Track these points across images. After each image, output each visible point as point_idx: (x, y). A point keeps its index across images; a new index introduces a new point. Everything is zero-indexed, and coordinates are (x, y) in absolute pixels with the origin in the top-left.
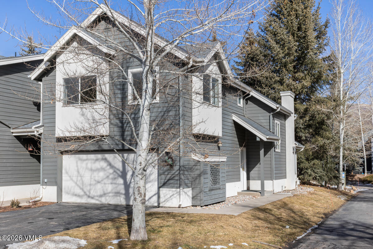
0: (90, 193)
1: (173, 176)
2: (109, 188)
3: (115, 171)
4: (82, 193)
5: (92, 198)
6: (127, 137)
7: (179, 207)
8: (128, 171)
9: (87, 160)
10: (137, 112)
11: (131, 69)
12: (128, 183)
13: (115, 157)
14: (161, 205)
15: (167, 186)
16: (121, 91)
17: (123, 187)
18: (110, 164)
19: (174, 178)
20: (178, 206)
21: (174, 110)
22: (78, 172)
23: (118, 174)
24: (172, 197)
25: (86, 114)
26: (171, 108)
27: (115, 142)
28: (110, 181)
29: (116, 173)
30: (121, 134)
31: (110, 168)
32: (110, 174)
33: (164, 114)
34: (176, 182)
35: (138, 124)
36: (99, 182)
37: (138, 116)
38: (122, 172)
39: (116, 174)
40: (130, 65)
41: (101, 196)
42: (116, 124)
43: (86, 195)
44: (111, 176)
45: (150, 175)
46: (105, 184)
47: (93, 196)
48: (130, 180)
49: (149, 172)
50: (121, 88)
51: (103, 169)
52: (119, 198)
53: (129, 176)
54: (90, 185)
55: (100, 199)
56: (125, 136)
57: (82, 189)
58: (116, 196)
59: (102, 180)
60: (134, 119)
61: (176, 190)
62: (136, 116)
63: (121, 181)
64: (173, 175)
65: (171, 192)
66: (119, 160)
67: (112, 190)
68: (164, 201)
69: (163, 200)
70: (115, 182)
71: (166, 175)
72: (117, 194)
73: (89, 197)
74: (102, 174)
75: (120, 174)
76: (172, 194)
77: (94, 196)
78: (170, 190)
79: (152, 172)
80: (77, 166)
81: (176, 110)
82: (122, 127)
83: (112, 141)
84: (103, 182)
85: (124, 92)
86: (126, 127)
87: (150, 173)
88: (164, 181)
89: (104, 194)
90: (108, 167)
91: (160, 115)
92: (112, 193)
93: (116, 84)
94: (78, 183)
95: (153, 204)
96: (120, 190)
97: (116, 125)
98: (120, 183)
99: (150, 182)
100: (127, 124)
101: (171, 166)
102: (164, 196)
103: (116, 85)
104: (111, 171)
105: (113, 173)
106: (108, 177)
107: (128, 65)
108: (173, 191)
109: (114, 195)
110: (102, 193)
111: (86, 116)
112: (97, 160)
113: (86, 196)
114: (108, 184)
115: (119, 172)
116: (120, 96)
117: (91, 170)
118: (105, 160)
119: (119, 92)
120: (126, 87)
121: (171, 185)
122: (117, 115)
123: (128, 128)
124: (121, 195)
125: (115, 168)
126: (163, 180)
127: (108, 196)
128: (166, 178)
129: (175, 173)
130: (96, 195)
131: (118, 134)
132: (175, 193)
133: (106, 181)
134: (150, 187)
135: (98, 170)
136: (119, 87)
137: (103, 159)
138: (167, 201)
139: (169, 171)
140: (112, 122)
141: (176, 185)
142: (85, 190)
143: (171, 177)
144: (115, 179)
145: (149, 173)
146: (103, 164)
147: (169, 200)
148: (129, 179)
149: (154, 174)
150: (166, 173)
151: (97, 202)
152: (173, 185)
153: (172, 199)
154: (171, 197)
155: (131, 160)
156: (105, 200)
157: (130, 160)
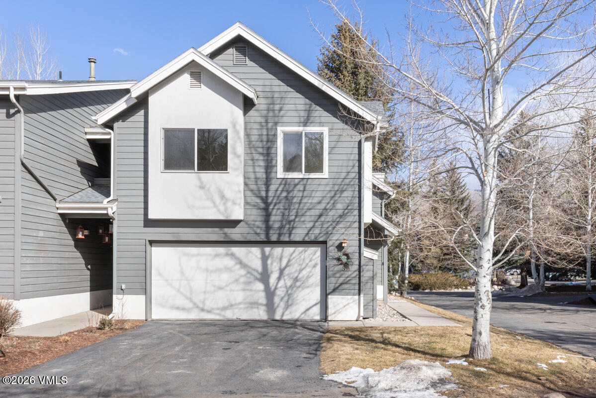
0: (204, 303)
1: (349, 279)
2: (240, 296)
3: (249, 273)
4: (190, 305)
5: (209, 312)
6: (273, 223)
7: (357, 320)
8: (272, 272)
9: (198, 255)
10: (291, 189)
11: (281, 126)
12: (273, 288)
13: (250, 252)
14: (329, 318)
15: (339, 292)
16: (264, 157)
17: (263, 294)
18: (240, 262)
19: (350, 282)
20: (355, 319)
21: (350, 189)
22: (182, 273)
23: (254, 276)
24: (346, 307)
25: (207, 187)
26: (345, 187)
27: (254, 230)
28: (241, 286)
29: (252, 274)
30: (263, 219)
31: (241, 268)
32: (242, 276)
33: (335, 194)
34: (352, 287)
35: (292, 205)
36: (220, 288)
37: (293, 194)
38: (261, 274)
39: (252, 277)
40: (281, 121)
41: (224, 309)
42: (256, 204)
43: (198, 307)
44: (242, 280)
45: (308, 277)
46: (231, 290)
47: (209, 309)
48: (275, 285)
49: (306, 274)
50: (265, 152)
51: (227, 269)
52: (256, 310)
53: (273, 280)
54: (205, 292)
55: (223, 313)
56: (271, 223)
57: (191, 300)
58: (252, 308)
59: (227, 286)
60: (287, 199)
61: (352, 298)
62: (291, 195)
63: (260, 286)
64: (348, 277)
65: (344, 300)
66: (256, 256)
67: (245, 299)
68: (335, 313)
69: (333, 312)
70: (249, 288)
71: (337, 278)
72: (254, 304)
73: (202, 310)
74: (225, 277)
75: (259, 276)
76: (347, 303)
77: (213, 309)
78: (343, 298)
79: (311, 274)
80: (180, 264)
81: (353, 189)
82: (266, 209)
83: (248, 228)
84: (228, 288)
85: (270, 159)
86: (273, 209)
87: (308, 276)
88: (335, 286)
89: (231, 306)
90: (238, 266)
91: (328, 195)
92: (245, 303)
93: (256, 146)
94: (181, 290)
95: (312, 317)
96: (258, 300)
97: (256, 206)
98: (258, 289)
99: (308, 287)
100: (275, 205)
101: (346, 265)
102: (335, 306)
103: (255, 148)
104: (243, 272)
105: (245, 275)
106: (237, 280)
107: (276, 119)
108: (348, 299)
109: (247, 308)
110: (227, 304)
111: (208, 190)
112: (217, 255)
113: (196, 310)
114: (238, 291)
115: (256, 274)
116: (262, 164)
117: (207, 270)
118: (233, 255)
119: (261, 158)
120: (273, 151)
121: (344, 291)
122: (257, 192)
123: (277, 211)
124: (260, 307)
125: (250, 267)
126: (333, 284)
127: (237, 308)
128: (337, 281)
129: (350, 275)
130: (215, 307)
131: (260, 218)
132: (352, 301)
133: (233, 287)
134: (309, 293)
135: (218, 270)
136: (260, 150)
137: (227, 255)
138: (339, 313)
139: (342, 272)
140: (249, 200)
141: (353, 291)
142: (195, 300)
143: (345, 280)
144: (250, 283)
145: (306, 276)
146: (229, 262)
147: (341, 311)
148: (274, 283)
149: (314, 276)
150: (338, 275)
151: (218, 317)
152: (347, 291)
153: (346, 310)
154: (344, 306)
155: (277, 256)
156: (230, 315)
157: (275, 256)
